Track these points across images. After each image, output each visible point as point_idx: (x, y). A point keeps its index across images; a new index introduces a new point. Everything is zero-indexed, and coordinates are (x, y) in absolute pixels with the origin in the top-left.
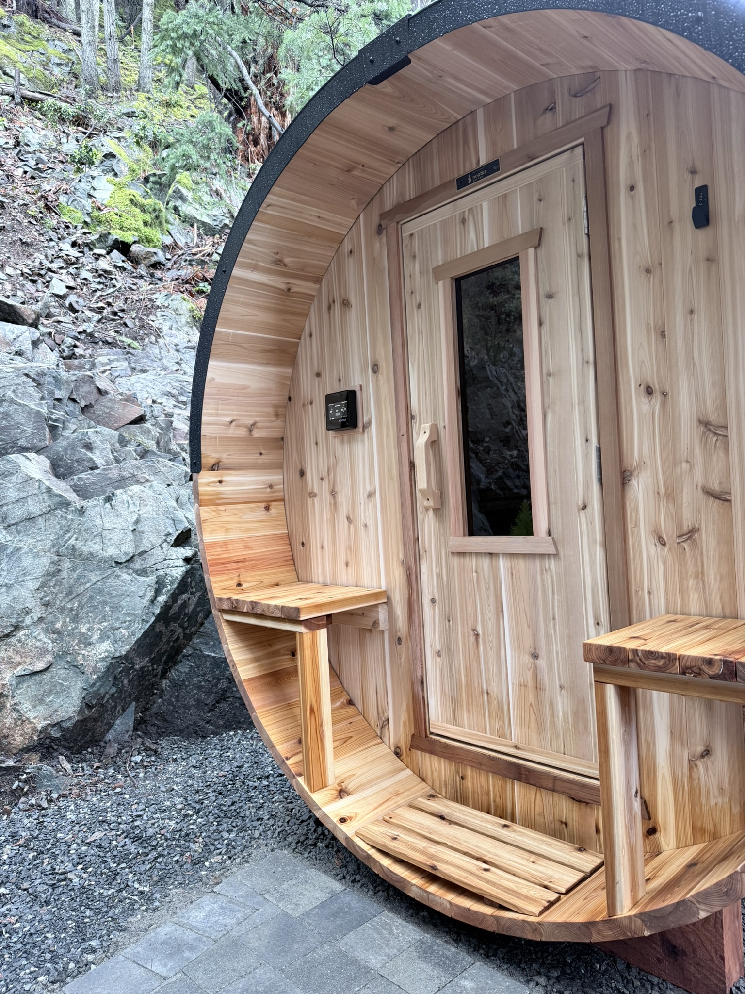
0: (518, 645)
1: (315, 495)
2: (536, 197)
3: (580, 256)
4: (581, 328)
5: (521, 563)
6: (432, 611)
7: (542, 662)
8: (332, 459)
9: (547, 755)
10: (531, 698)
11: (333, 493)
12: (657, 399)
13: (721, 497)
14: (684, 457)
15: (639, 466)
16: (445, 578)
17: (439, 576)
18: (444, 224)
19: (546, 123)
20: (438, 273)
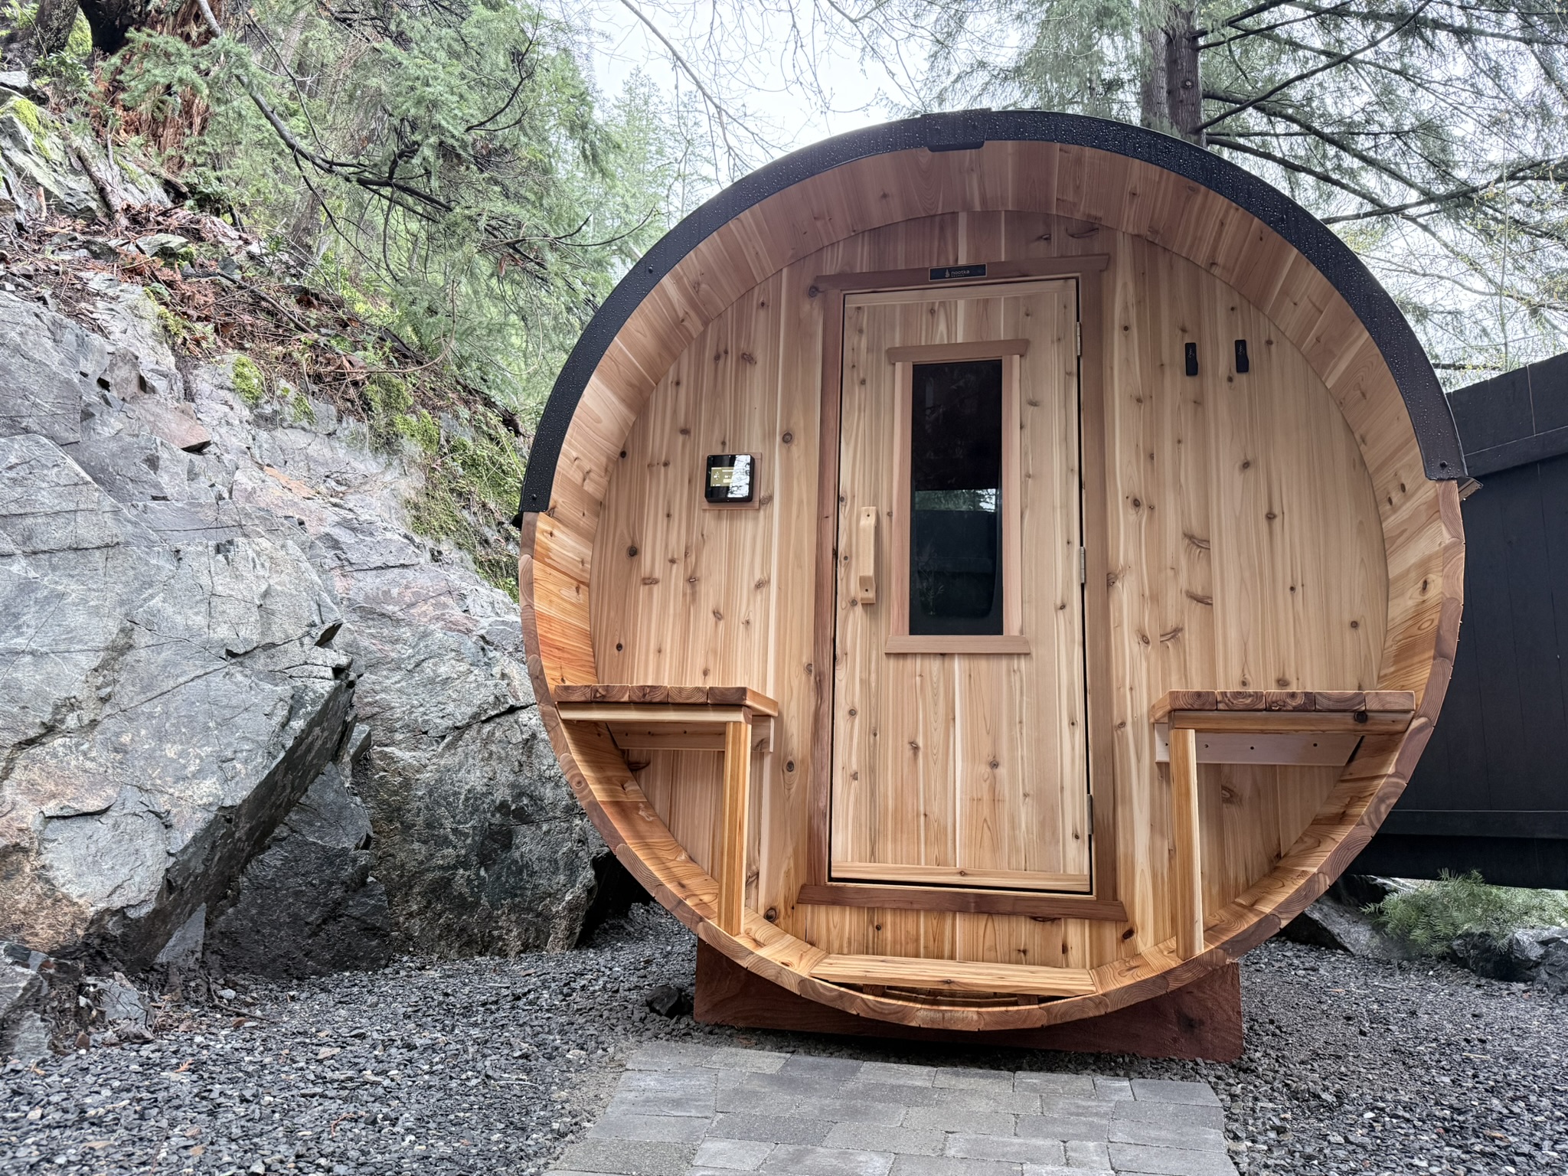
0: (972, 755)
1: (656, 582)
2: (1022, 310)
3: (1069, 374)
4: (1066, 439)
5: (983, 664)
6: (849, 726)
7: (1002, 771)
8: (696, 535)
9: (1004, 875)
10: (986, 812)
11: (692, 580)
12: (1145, 512)
13: (1204, 601)
14: (1169, 564)
15: (1124, 569)
16: (873, 685)
17: (865, 683)
18: (906, 309)
19: (1039, 249)
20: (893, 355)
